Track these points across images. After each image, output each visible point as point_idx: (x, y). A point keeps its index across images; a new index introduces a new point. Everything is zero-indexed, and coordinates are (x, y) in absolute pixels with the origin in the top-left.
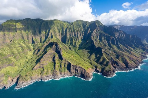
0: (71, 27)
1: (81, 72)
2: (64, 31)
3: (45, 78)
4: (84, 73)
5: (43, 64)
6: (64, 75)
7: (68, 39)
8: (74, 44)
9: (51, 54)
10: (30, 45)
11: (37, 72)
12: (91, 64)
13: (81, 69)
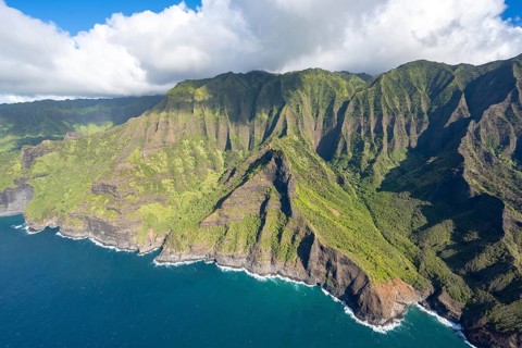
0: (365, 97)
1: (348, 282)
2: (336, 110)
3: (225, 259)
4: (361, 291)
5: (227, 217)
6: (283, 272)
7: (345, 144)
8: (364, 164)
9: (259, 189)
10: (220, 152)
11: (208, 234)
12: (417, 264)
13: (351, 269)
